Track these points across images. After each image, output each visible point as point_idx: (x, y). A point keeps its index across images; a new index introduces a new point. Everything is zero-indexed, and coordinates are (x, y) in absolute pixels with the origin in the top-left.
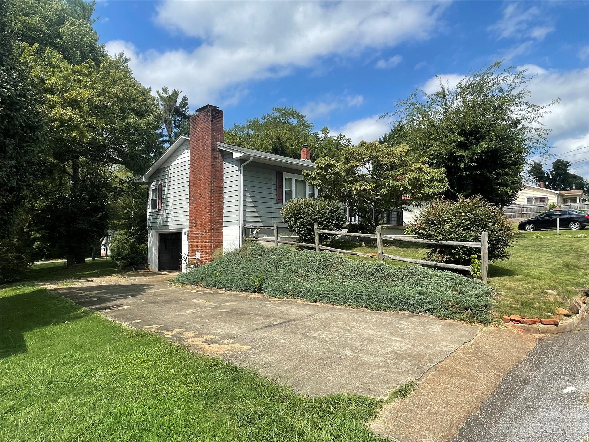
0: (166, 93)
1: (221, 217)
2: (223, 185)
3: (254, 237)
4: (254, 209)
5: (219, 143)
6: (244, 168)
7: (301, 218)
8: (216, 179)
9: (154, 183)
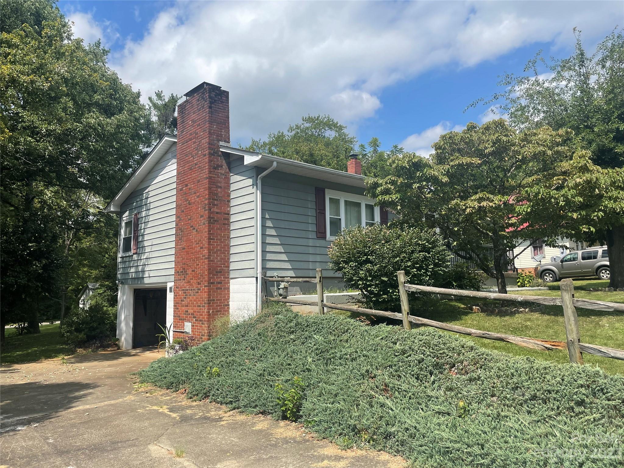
0: (161, 100)
1: (226, 262)
2: (229, 211)
3: (281, 295)
4: (280, 249)
5: (221, 143)
6: (263, 180)
7: (368, 261)
8: (217, 200)
9: (127, 213)
